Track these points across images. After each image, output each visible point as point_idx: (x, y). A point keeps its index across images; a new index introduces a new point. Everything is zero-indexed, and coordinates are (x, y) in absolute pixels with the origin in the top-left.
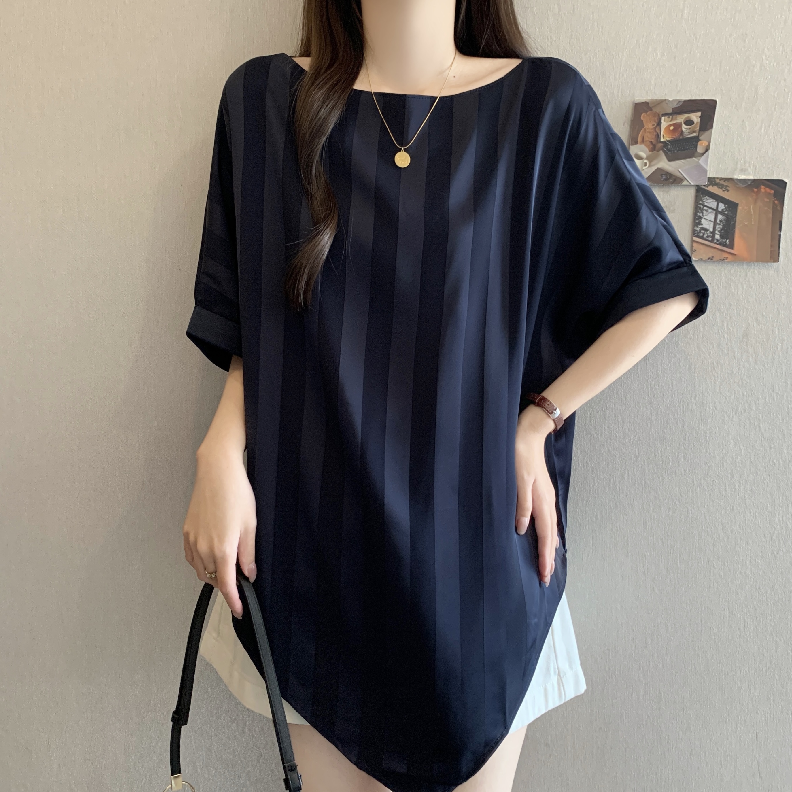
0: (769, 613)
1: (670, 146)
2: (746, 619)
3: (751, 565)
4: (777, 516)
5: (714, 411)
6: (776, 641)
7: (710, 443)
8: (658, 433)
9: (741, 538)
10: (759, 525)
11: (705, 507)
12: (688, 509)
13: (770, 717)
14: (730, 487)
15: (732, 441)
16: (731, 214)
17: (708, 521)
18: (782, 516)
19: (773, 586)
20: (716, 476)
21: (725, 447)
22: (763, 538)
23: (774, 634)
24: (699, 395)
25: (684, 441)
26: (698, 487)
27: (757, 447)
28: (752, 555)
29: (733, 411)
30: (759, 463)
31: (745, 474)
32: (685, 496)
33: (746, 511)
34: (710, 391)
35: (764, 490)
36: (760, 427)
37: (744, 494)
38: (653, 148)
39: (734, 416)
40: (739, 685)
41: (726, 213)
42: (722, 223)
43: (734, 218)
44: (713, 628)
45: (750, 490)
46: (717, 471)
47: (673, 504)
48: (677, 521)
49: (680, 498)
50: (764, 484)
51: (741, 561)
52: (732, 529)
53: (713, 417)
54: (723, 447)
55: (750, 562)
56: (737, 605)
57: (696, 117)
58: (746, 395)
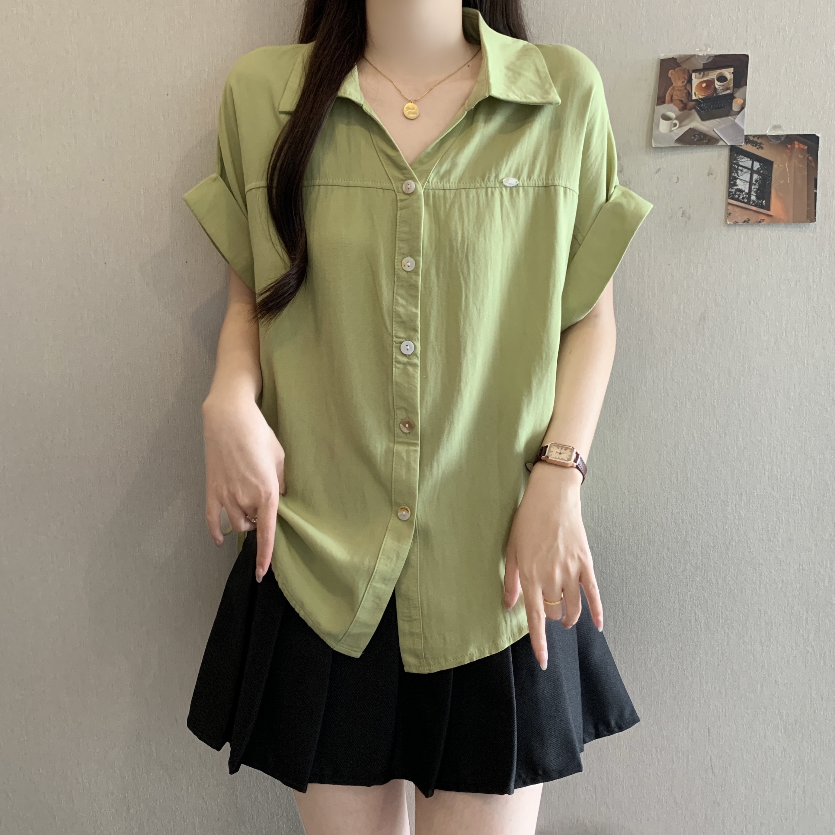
0: (721, 604)
1: (703, 104)
2: (697, 612)
3: (702, 556)
4: (730, 504)
6: (728, 633)
9: (692, 529)
10: (711, 513)
11: (655, 496)
12: (637, 498)
13: (723, 711)
15: (685, 428)
16: (766, 173)
18: (736, 505)
19: (725, 577)
20: (668, 465)
21: (677, 434)
23: (726, 627)
25: (634, 429)
26: (649, 477)
30: (713, 450)
31: (698, 462)
35: (717, 479)
37: (696, 482)
38: (684, 107)
40: (690, 680)
41: (761, 172)
42: (758, 183)
43: (769, 177)
45: (702, 479)
47: (622, 494)
48: (625, 511)
51: (692, 551)
52: (683, 519)
55: (702, 553)
56: (688, 598)
57: (728, 73)
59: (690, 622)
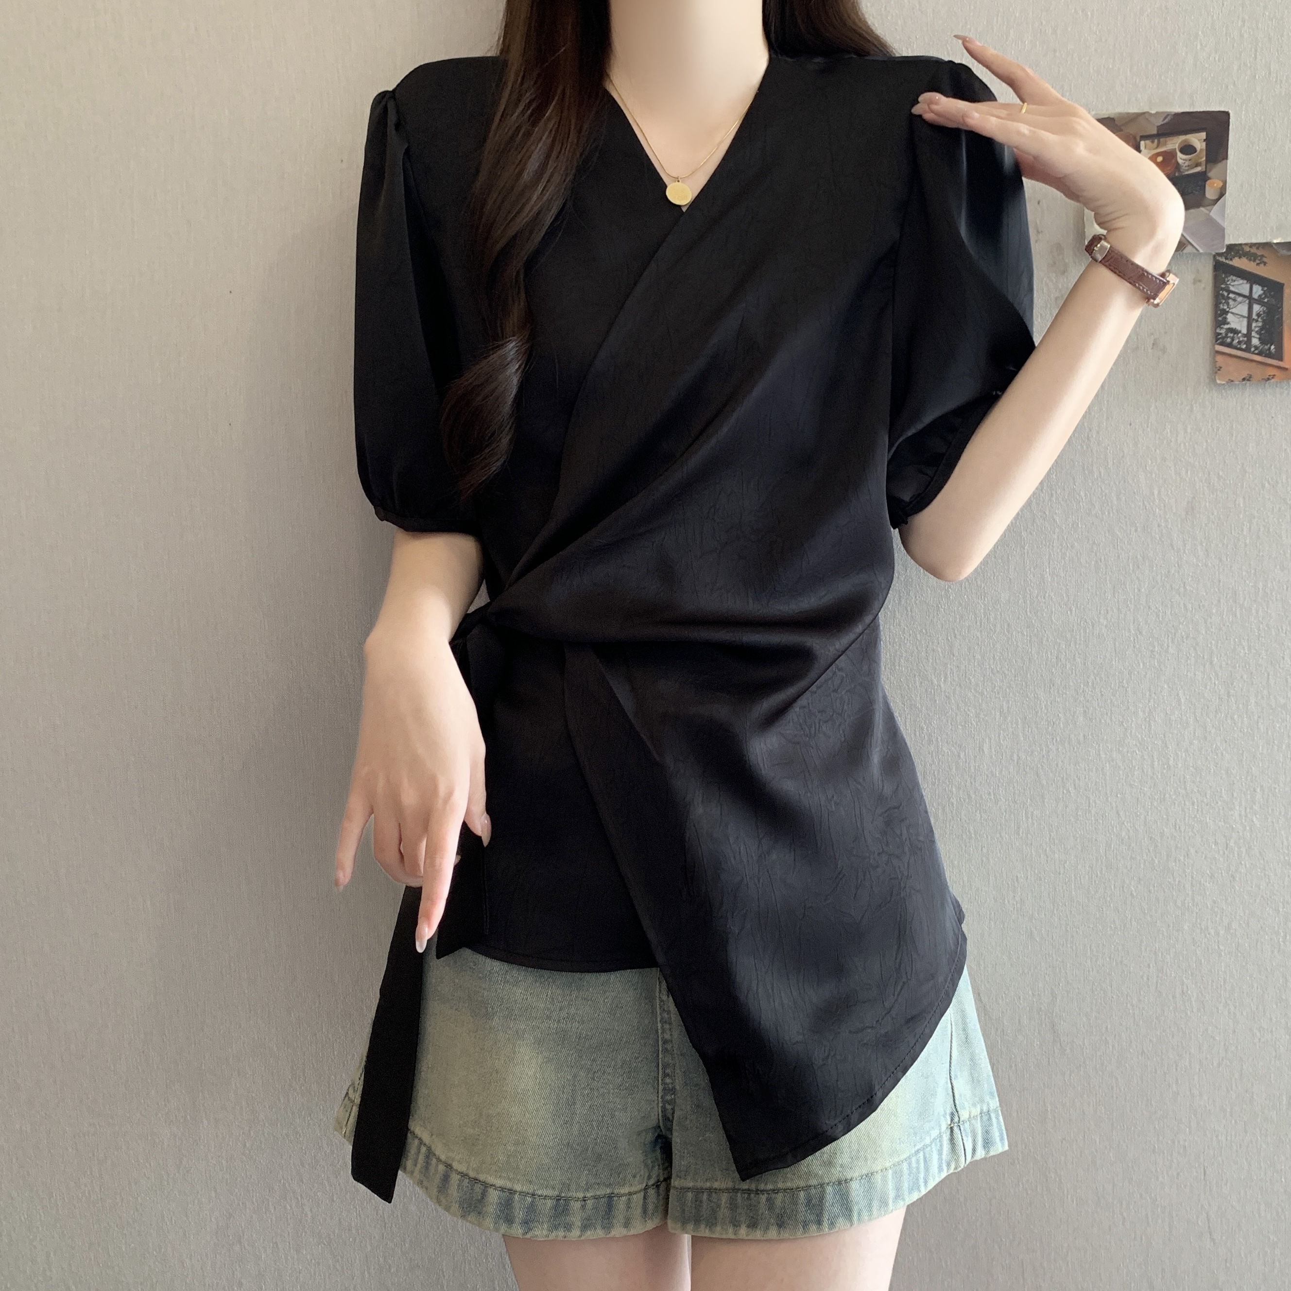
0: (1223, 969)
2: (1185, 980)
3: (1193, 890)
4: (1237, 808)
5: (1137, 638)
6: (1235, 1014)
7: (1129, 689)
8: (1042, 676)
9: (1177, 847)
10: (1206, 823)
11: (1117, 796)
12: (1089, 799)
13: (1226, 1139)
14: (1160, 762)
15: (1166, 686)
16: (1273, 301)
17: (1123, 819)
18: (1246, 808)
19: (1229, 924)
20: (1138, 745)
21: (1153, 695)
22: (1213, 847)
23: (1231, 1004)
24: (1113, 612)
25: (1085, 687)
26: (1108, 765)
27: (1206, 695)
28: (1195, 873)
29: (1168, 636)
30: (1209, 721)
31: (1186, 740)
32: (1085, 778)
33: (1187, 803)
34: (1131, 604)
35: (1216, 767)
36: (1211, 663)
37: (1183, 773)
39: (1170, 644)
40: (1175, 1089)
41: (1266, 300)
42: (1261, 319)
43: (1279, 308)
44: (1130, 996)
45: (1193, 767)
46: (1139, 736)
47: (1065, 792)
48: (1070, 820)
49: (1077, 781)
50: (1217, 755)
51: (1177, 883)
52: (1162, 831)
53: (1134, 647)
54: (1150, 695)
55: (1192, 885)
56: (1170, 958)
57: (1198, 140)
58: (1191, 609)
59: (1174, 997)
